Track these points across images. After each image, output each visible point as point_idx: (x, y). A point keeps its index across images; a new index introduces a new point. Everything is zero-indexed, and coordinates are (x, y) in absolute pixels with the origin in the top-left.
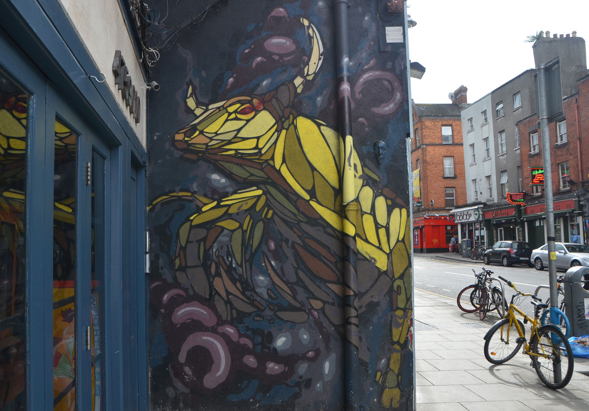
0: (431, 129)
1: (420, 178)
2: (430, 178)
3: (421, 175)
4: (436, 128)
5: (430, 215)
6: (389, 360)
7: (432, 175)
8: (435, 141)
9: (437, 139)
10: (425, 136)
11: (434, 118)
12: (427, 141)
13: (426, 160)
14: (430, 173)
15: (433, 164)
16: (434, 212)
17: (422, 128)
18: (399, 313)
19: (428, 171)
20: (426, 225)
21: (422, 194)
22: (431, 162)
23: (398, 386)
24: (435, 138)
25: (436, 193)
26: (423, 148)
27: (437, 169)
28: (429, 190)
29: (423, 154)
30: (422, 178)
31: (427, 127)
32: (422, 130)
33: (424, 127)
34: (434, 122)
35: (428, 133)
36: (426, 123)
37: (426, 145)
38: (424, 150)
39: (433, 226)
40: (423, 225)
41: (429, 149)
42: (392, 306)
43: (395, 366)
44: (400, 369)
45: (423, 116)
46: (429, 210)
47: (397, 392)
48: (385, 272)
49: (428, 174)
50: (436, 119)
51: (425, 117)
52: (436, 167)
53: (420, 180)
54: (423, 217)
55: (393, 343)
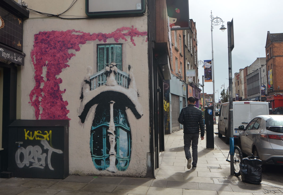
0: (278, 48)
1: (272, 74)
2: (278, 74)
3: (273, 72)
4: (281, 47)
5: (278, 94)
6: (167, 124)
7: (279, 73)
8: (280, 54)
9: (281, 53)
10: (274, 52)
11: (280, 42)
12: (276, 55)
13: (275, 65)
14: (277, 72)
15: (279, 66)
16: (280, 93)
17: (273, 47)
18: (168, 117)
19: (276, 71)
20: (275, 100)
21: (274, 83)
22: (278, 66)
23: (168, 127)
24: (280, 53)
25: (281, 82)
26: (273, 58)
27: (281, 69)
28: (277, 80)
29: (273, 61)
30: (273, 74)
31: (276, 47)
32: (273, 49)
33: (274, 47)
34: (280, 44)
35: (276, 50)
36: (275, 44)
37: (275, 56)
38: (274, 60)
39: (279, 100)
40: (274, 99)
41: (277, 59)
42: (167, 116)
43: (168, 124)
44: (168, 125)
45: (273, 41)
46: (277, 91)
47: (168, 128)
48: (166, 112)
49: (276, 72)
50: (281, 42)
51: (274, 42)
52: (281, 68)
53: (272, 75)
54: (273, 95)
55: (167, 121)
